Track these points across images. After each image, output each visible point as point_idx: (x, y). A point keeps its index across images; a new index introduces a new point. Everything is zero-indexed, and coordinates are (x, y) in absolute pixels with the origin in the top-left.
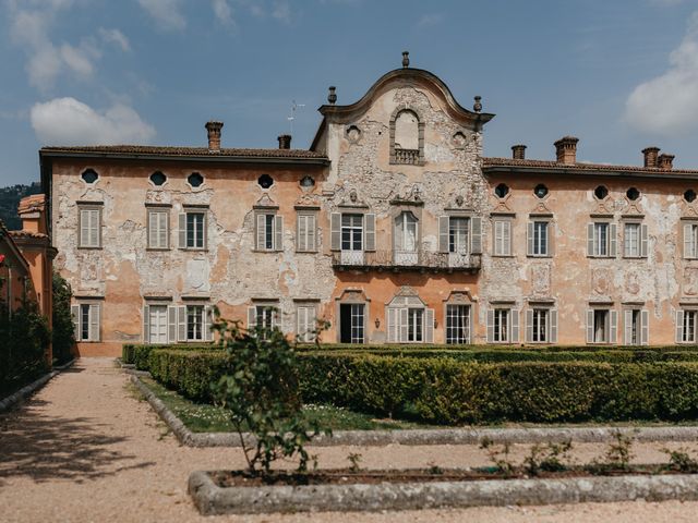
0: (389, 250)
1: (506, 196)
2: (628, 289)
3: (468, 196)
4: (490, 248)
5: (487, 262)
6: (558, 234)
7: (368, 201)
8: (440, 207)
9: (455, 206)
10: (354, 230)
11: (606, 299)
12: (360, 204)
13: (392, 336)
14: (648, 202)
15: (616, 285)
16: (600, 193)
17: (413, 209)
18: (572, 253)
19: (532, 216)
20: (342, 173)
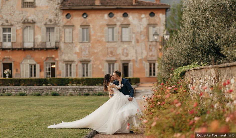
0: (21, 41)
1: (70, 18)
2: (123, 55)
3: (54, 19)
4: (63, 40)
5: (62, 45)
6: (92, 32)
7: (13, 23)
8: (43, 23)
9: (49, 23)
10: (8, 34)
11: (113, 59)
12: (10, 24)
13: (23, 75)
14: (132, 18)
15: (118, 53)
16: (111, 15)
17: (31, 25)
18: (98, 41)
19: (81, 26)
20: (2, 12)
